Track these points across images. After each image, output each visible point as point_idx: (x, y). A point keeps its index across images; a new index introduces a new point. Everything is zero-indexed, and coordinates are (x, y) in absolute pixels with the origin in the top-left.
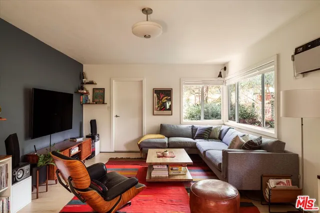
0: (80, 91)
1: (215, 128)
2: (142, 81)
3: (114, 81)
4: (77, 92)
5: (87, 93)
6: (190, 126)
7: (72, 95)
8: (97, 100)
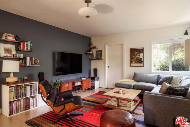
0: (88, 53)
1: (176, 78)
2: (123, 44)
3: (107, 46)
4: (86, 53)
5: (93, 54)
6: (157, 75)
7: (81, 55)
8: (98, 57)
